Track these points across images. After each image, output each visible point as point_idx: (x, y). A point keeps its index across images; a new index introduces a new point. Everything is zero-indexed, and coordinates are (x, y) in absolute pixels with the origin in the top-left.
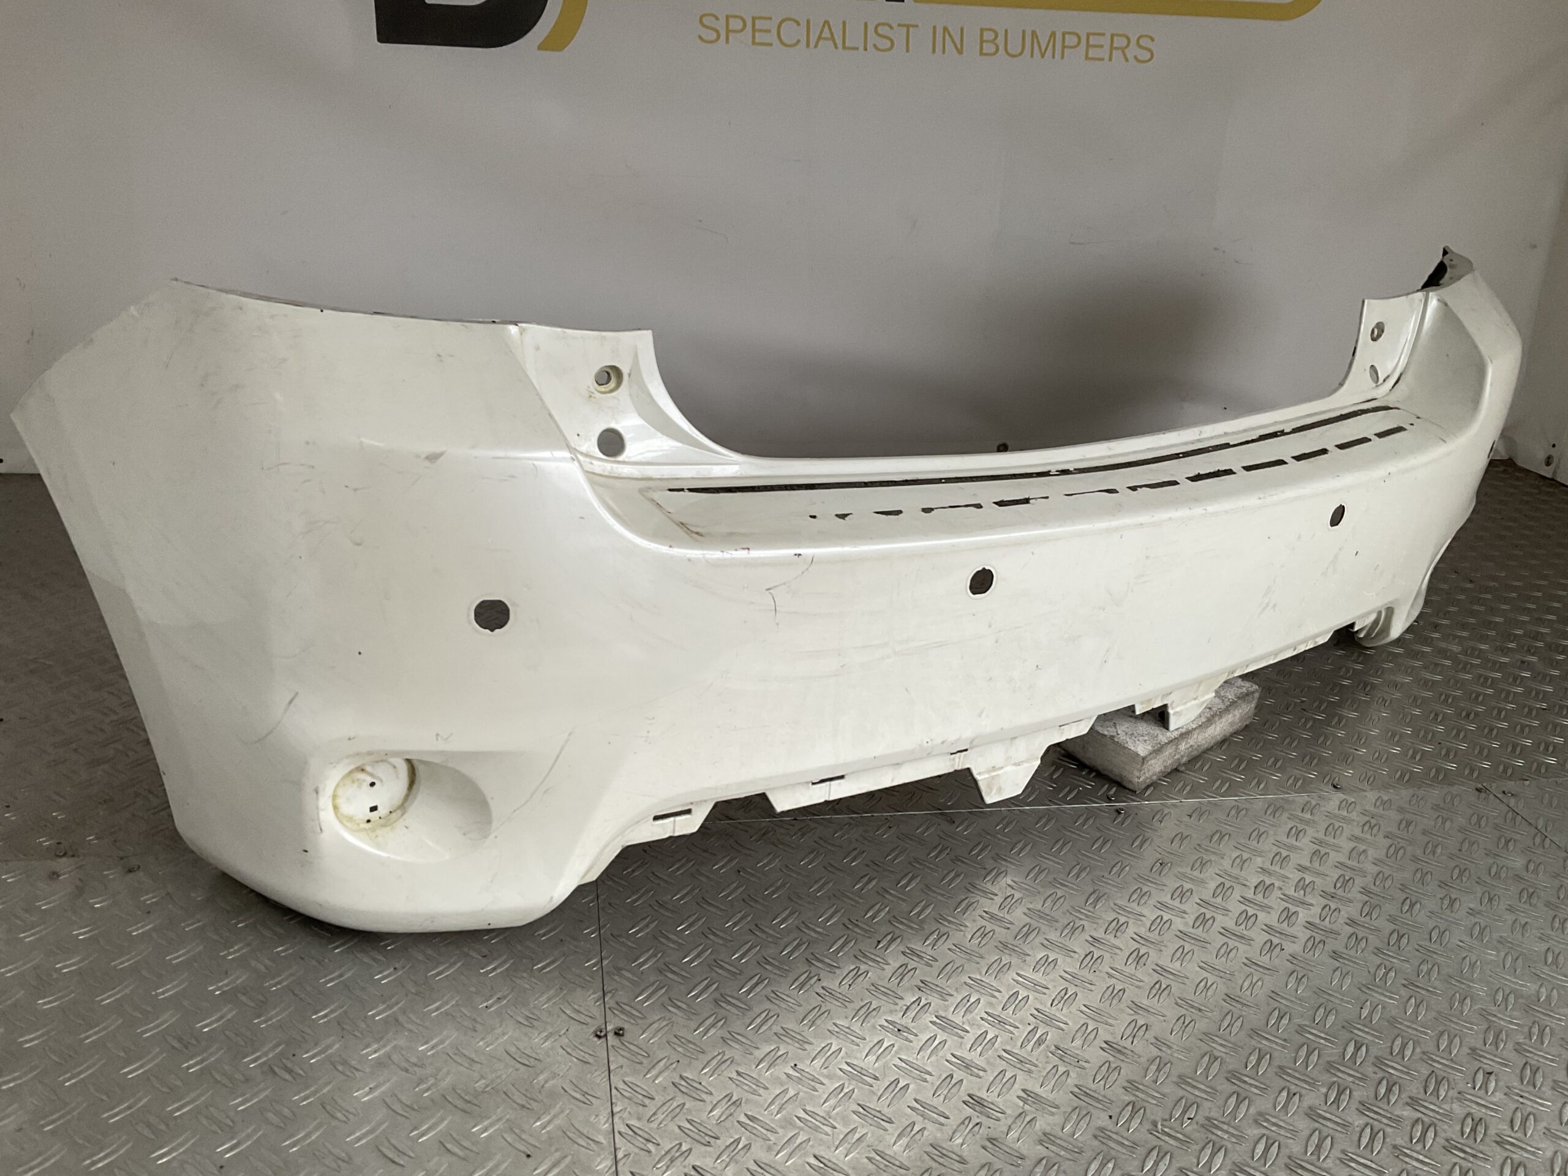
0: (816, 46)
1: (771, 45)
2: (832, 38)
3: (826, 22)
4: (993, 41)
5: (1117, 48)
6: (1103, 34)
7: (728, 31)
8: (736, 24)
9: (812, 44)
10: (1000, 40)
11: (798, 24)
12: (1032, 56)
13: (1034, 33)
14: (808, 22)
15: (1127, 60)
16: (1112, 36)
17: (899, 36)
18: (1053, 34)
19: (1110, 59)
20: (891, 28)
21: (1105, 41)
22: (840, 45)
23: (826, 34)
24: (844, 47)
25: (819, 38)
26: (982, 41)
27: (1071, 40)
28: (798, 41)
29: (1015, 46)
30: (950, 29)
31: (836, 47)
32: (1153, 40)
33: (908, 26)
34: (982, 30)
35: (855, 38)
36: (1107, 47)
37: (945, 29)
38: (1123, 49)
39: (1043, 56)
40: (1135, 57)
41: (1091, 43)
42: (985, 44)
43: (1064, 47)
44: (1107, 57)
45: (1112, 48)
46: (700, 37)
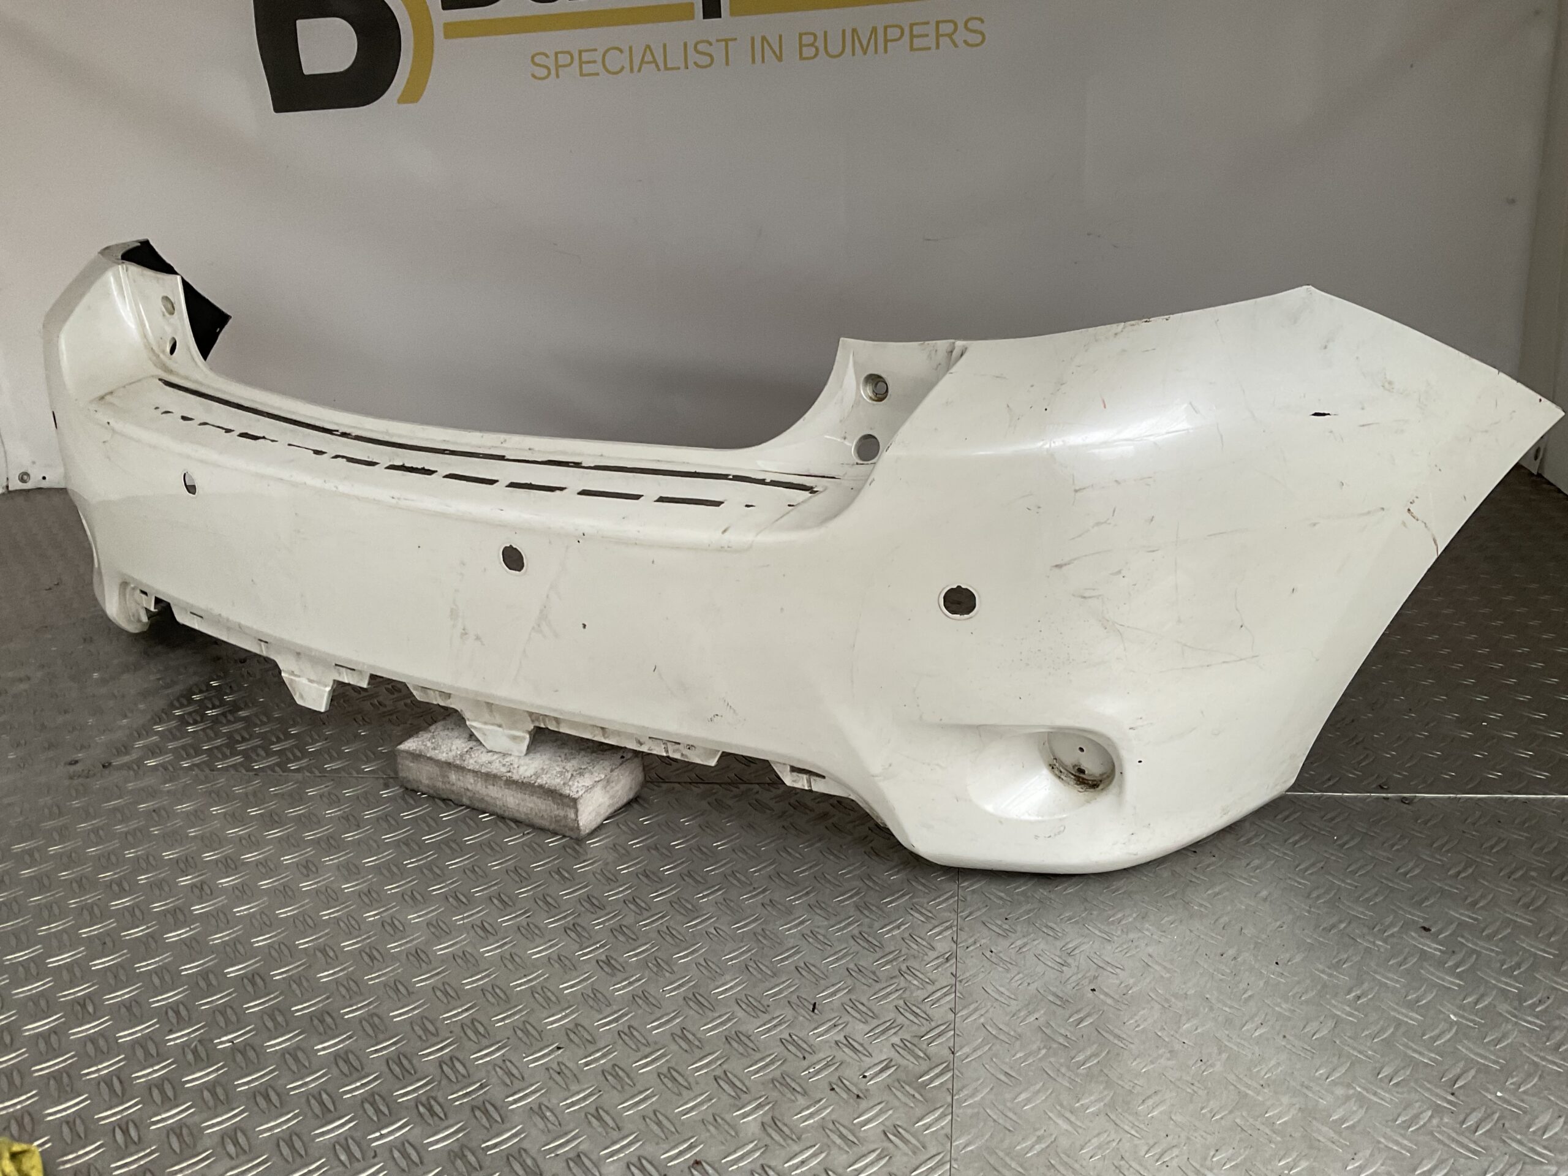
0: (639, 70)
1: (598, 74)
2: (655, 62)
3: (648, 47)
4: (812, 45)
5: (942, 35)
6: (927, 23)
7: (558, 67)
8: (564, 59)
9: (636, 68)
10: (820, 43)
11: (621, 51)
12: (853, 54)
13: (854, 31)
14: (631, 48)
15: (956, 46)
16: (938, 23)
17: (718, 51)
18: (874, 30)
19: (938, 47)
20: (711, 44)
21: (931, 30)
22: (661, 66)
23: (648, 58)
24: (666, 68)
25: (642, 62)
26: (801, 46)
27: (894, 33)
28: (623, 68)
29: (834, 48)
30: (769, 38)
31: (659, 70)
32: (982, 21)
33: (726, 41)
34: (801, 35)
35: (675, 60)
36: (933, 35)
37: (764, 38)
38: (950, 36)
39: (865, 53)
40: (965, 42)
41: (915, 33)
42: (804, 49)
43: (886, 41)
44: (934, 46)
45: (938, 36)
46: (534, 76)
